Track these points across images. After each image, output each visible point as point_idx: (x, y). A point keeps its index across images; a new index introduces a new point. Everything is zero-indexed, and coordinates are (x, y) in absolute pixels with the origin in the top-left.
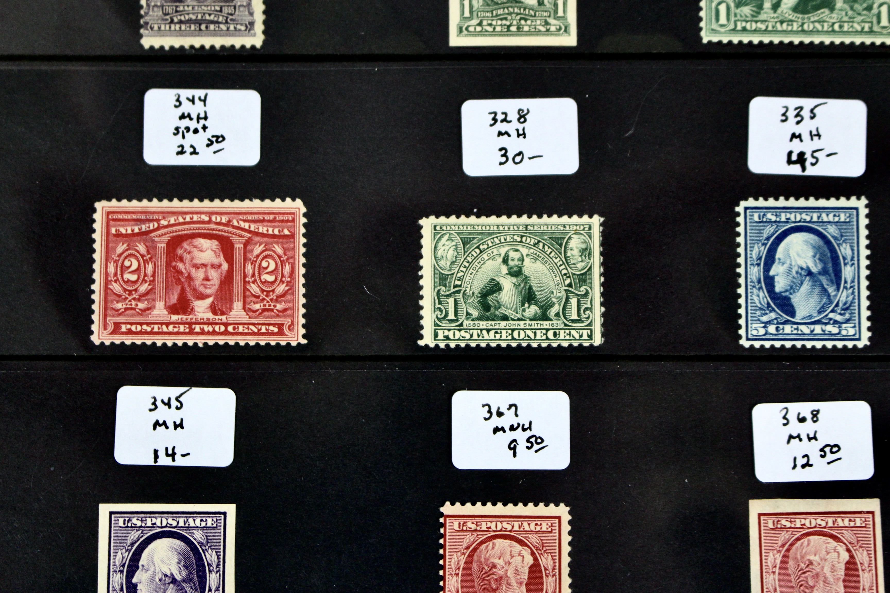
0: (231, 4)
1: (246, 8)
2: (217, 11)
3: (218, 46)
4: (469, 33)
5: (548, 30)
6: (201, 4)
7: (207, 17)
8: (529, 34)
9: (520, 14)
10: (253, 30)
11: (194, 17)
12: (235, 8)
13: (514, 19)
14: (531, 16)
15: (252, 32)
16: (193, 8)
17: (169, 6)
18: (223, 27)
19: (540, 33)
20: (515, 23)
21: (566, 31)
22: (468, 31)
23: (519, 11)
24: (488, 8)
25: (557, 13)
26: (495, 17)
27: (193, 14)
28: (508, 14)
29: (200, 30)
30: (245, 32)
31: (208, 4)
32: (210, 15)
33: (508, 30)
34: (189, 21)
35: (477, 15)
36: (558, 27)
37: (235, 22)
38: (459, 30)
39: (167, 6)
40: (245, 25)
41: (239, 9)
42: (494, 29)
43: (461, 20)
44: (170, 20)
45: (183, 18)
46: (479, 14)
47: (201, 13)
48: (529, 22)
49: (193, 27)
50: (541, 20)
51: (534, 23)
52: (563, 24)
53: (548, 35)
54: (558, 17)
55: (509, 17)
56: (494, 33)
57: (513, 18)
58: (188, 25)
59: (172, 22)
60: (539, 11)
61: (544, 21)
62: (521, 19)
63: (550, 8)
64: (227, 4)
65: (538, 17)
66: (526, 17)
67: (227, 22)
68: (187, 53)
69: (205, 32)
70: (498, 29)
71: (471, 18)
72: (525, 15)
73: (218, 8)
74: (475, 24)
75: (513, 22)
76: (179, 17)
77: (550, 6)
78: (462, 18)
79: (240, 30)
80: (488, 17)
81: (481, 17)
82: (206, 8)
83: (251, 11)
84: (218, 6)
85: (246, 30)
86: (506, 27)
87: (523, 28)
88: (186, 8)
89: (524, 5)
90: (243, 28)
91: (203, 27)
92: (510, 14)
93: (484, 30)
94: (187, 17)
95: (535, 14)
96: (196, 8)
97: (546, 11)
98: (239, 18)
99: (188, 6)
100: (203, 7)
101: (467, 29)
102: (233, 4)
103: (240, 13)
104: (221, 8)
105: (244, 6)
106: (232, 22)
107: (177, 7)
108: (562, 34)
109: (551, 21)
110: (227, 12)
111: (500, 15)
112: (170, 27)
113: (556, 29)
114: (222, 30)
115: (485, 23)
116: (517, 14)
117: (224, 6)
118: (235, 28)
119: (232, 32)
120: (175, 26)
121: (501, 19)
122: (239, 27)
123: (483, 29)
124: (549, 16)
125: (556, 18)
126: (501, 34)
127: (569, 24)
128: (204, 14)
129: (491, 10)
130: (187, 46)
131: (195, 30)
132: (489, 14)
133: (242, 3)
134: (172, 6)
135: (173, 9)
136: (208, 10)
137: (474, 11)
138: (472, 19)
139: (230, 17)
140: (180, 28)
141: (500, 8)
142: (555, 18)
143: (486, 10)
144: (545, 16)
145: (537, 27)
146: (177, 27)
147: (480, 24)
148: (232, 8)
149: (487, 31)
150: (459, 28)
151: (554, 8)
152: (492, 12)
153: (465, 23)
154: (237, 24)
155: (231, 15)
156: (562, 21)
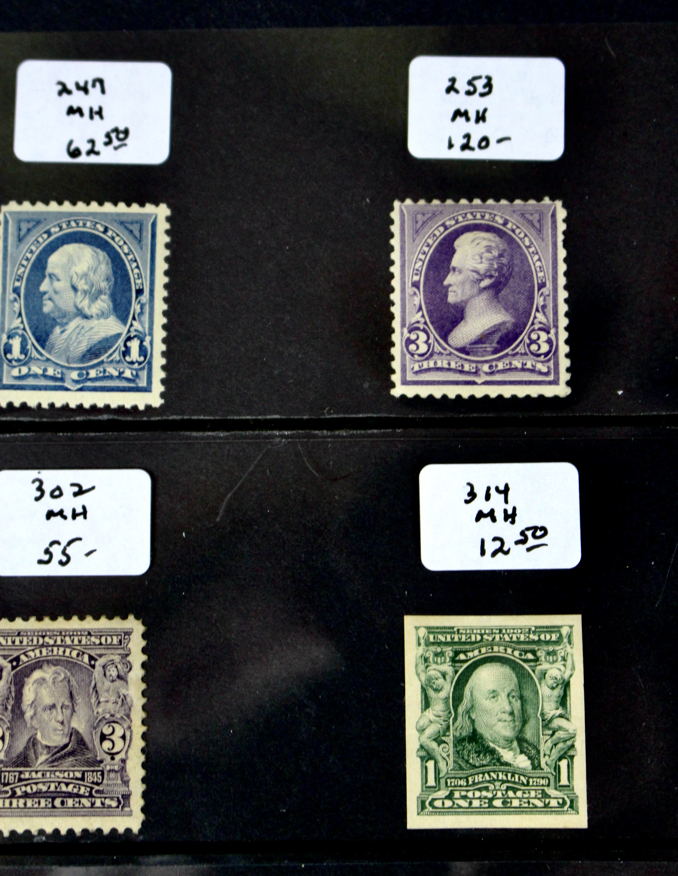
0: (97, 768)
1: (119, 774)
2: (77, 779)
3: (78, 831)
4: (434, 810)
5: (546, 806)
6: (55, 769)
7: (64, 788)
8: (520, 810)
9: (508, 781)
10: (129, 806)
11: (44, 788)
12: (103, 775)
13: (499, 790)
14: (523, 784)
15: (126, 809)
16: (43, 775)
17: (9, 772)
18: (86, 802)
19: (535, 810)
20: (499, 794)
21: (571, 807)
22: (434, 807)
23: (505, 778)
24: (461, 774)
25: (559, 781)
26: (470, 786)
27: (44, 783)
28: (489, 782)
29: (54, 807)
30: (117, 809)
31: (66, 769)
32: (67, 784)
33: (491, 806)
34: (38, 795)
35: (446, 783)
36: (561, 801)
37: (102, 795)
38: (420, 805)
39: (6, 771)
40: (116, 799)
41: (108, 775)
42: (471, 803)
43: (422, 791)
44: (10, 793)
45: (28, 789)
46: (449, 781)
47: (54, 782)
48: (519, 794)
49: (43, 802)
50: (536, 790)
51: (526, 796)
52: (568, 797)
53: (546, 813)
54: (560, 786)
55: (491, 787)
56: (470, 810)
57: (497, 788)
58: (37, 800)
59: (14, 795)
60: (533, 778)
61: (540, 792)
62: (508, 789)
63: (549, 773)
64: (92, 769)
65: (533, 786)
66: (516, 786)
67: (91, 796)
68: (35, 840)
69: (61, 810)
70: (476, 803)
71: (436, 788)
72: (514, 783)
73: (79, 775)
74: (443, 796)
75: (496, 794)
76: (23, 789)
77: (549, 770)
78: (424, 789)
79: (110, 807)
80: (461, 786)
81: (451, 786)
82: (61, 775)
83: (125, 779)
84: (78, 771)
85: (118, 807)
86: (487, 801)
87: (511, 802)
88: (34, 775)
89: (511, 769)
90: (114, 804)
91: (58, 802)
92: (492, 781)
93: (455, 806)
94: (35, 788)
95: (528, 782)
96: (48, 774)
97: (543, 778)
98: (109, 788)
99: (37, 772)
100: (57, 774)
101: (431, 804)
102: (101, 769)
103: (109, 782)
104: (83, 775)
105: (116, 772)
106: (98, 795)
107: (21, 773)
108: (567, 811)
109: (552, 792)
110: (91, 781)
111: (479, 783)
112: (11, 803)
113: (558, 803)
114: (84, 807)
115: (457, 795)
116: (503, 782)
117: (87, 771)
118: (103, 804)
119: (98, 810)
120: (18, 801)
121: (480, 790)
122: (108, 802)
123: (454, 803)
124: (548, 785)
125: (559, 788)
126: (479, 811)
127: (577, 797)
128: (59, 783)
129: (465, 776)
130: (34, 832)
131: (46, 807)
132: (463, 782)
133: (112, 768)
134: (14, 771)
135: (15, 776)
136: (64, 778)
137: (442, 778)
138: (439, 790)
139: (96, 788)
140: (25, 804)
141: (478, 774)
142: (556, 789)
143: (459, 776)
144: (543, 785)
145: (532, 801)
146: (22, 801)
147: (450, 797)
148: (99, 773)
149: (460, 807)
150: (420, 802)
151: (554, 774)
152: (467, 778)
153: (429, 795)
154: (105, 798)
155: (98, 784)
156: (566, 792)
